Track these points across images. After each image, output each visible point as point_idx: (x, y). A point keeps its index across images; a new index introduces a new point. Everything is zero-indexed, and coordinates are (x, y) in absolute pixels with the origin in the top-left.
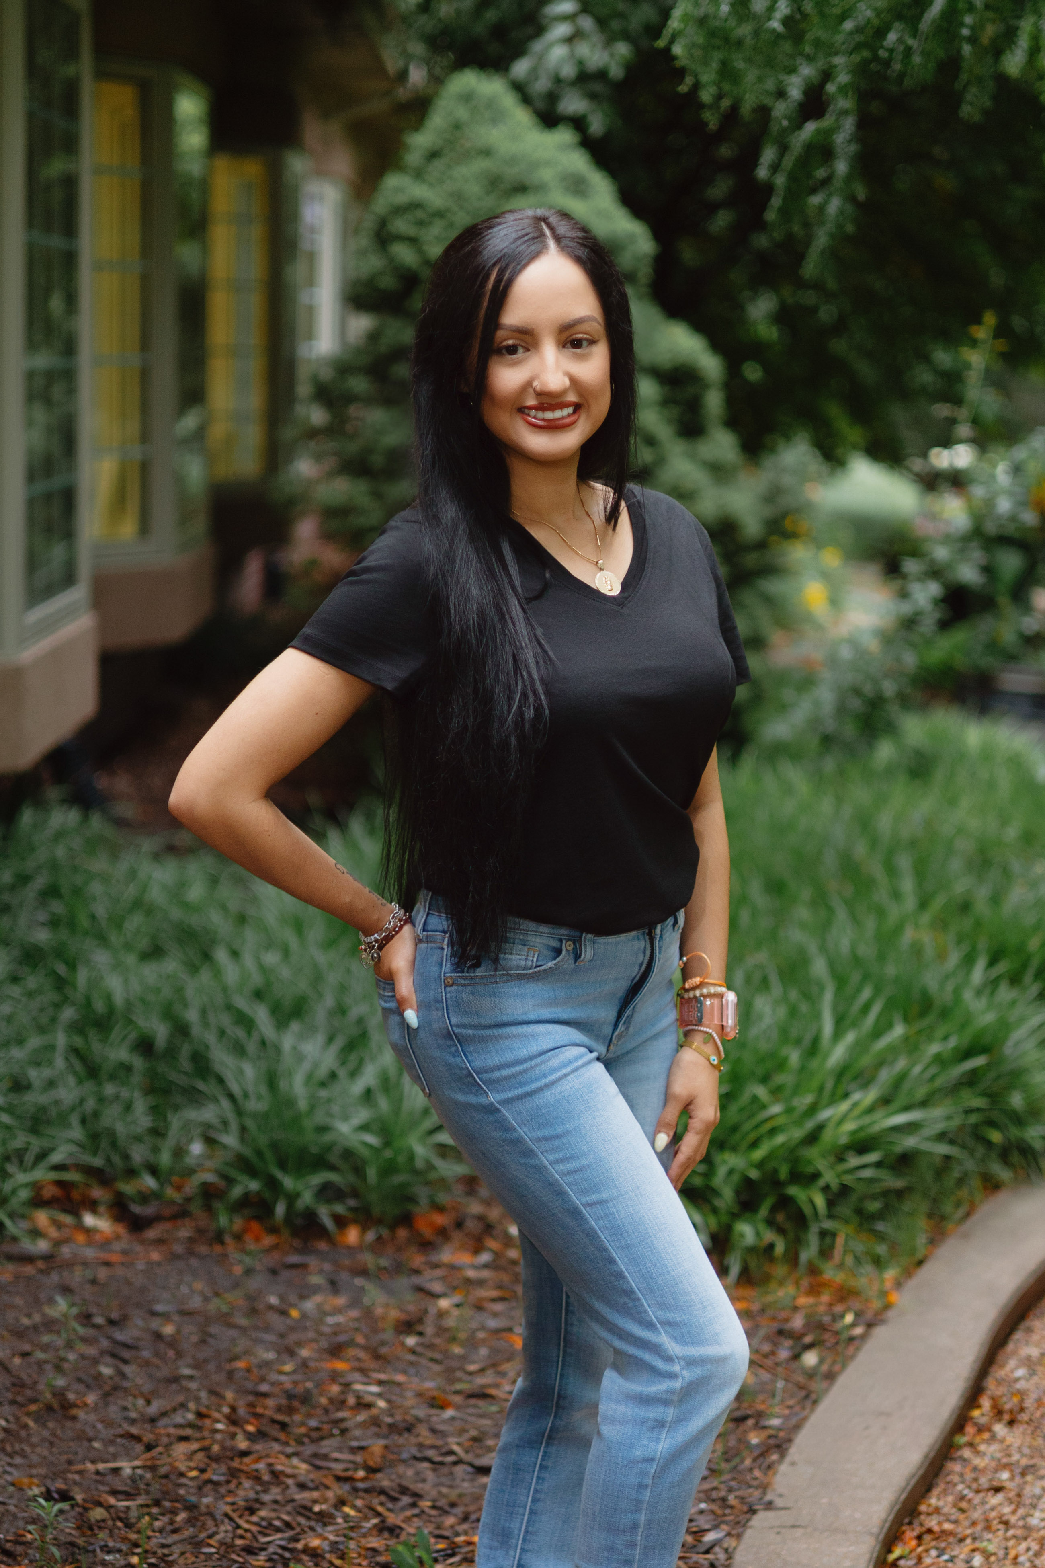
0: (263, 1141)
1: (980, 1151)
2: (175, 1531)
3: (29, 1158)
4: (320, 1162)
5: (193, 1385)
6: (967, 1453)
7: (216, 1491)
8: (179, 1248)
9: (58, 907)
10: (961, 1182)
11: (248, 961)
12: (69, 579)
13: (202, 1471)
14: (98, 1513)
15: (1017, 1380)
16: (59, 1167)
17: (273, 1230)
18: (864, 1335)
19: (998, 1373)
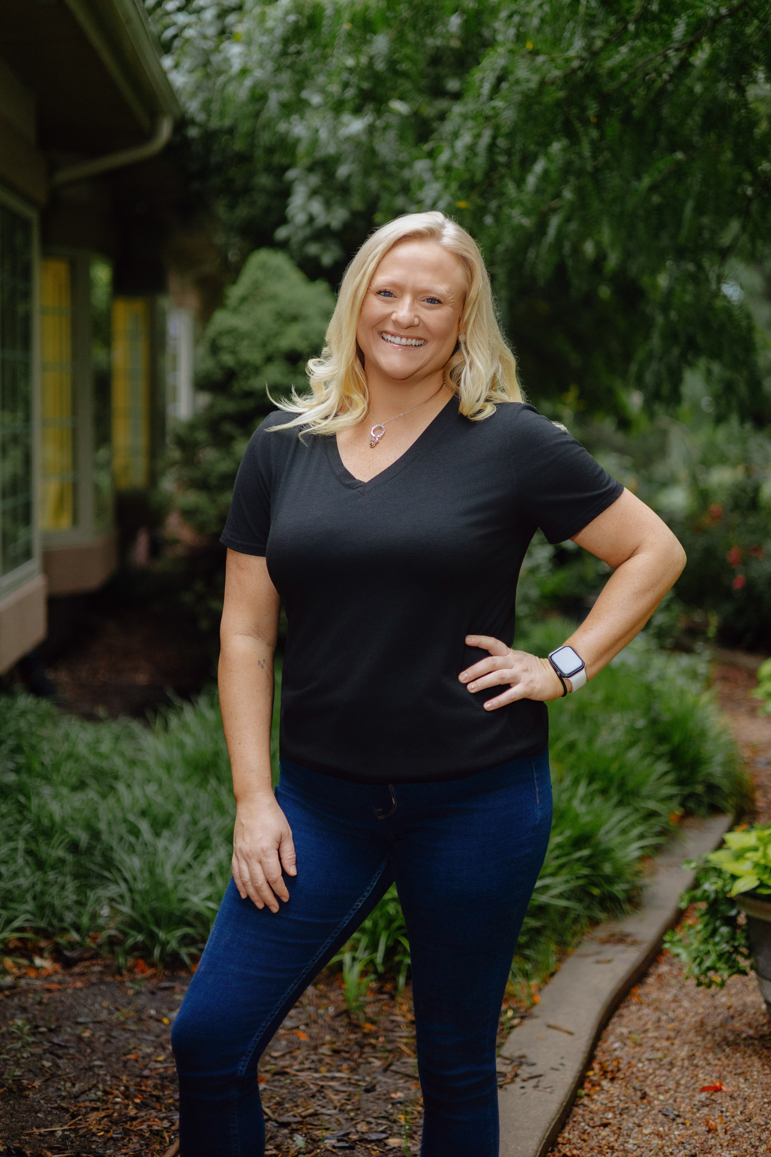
0: (145, 908)
1: (587, 901)
4: (182, 921)
5: (102, 1072)
6: (586, 1101)
7: (116, 1145)
8: (94, 979)
9: (21, 759)
10: (575, 921)
11: (137, 791)
12: (27, 556)
13: (107, 1131)
15: (615, 1050)
16: (19, 930)
17: (152, 965)
18: (520, 1024)
19: (603, 1046)
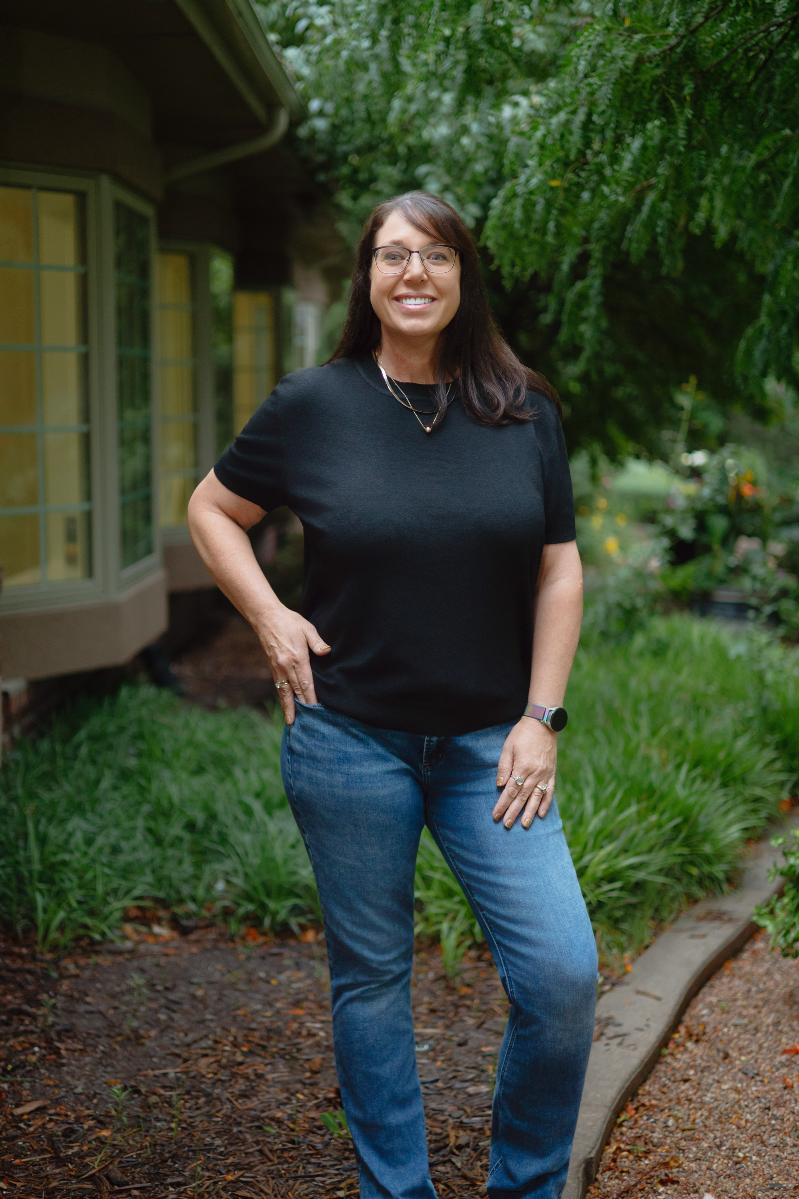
0: (256, 881)
1: (685, 880)
2: (198, 1109)
3: (121, 893)
4: (291, 892)
5: (213, 1025)
6: (669, 1059)
7: (223, 1085)
8: (208, 945)
9: (141, 745)
10: (673, 899)
11: (253, 776)
12: (149, 551)
13: (215, 1074)
14: (153, 1099)
15: (703, 1016)
16: (137, 898)
17: (264, 934)
18: (610, 990)
19: (692, 1012)
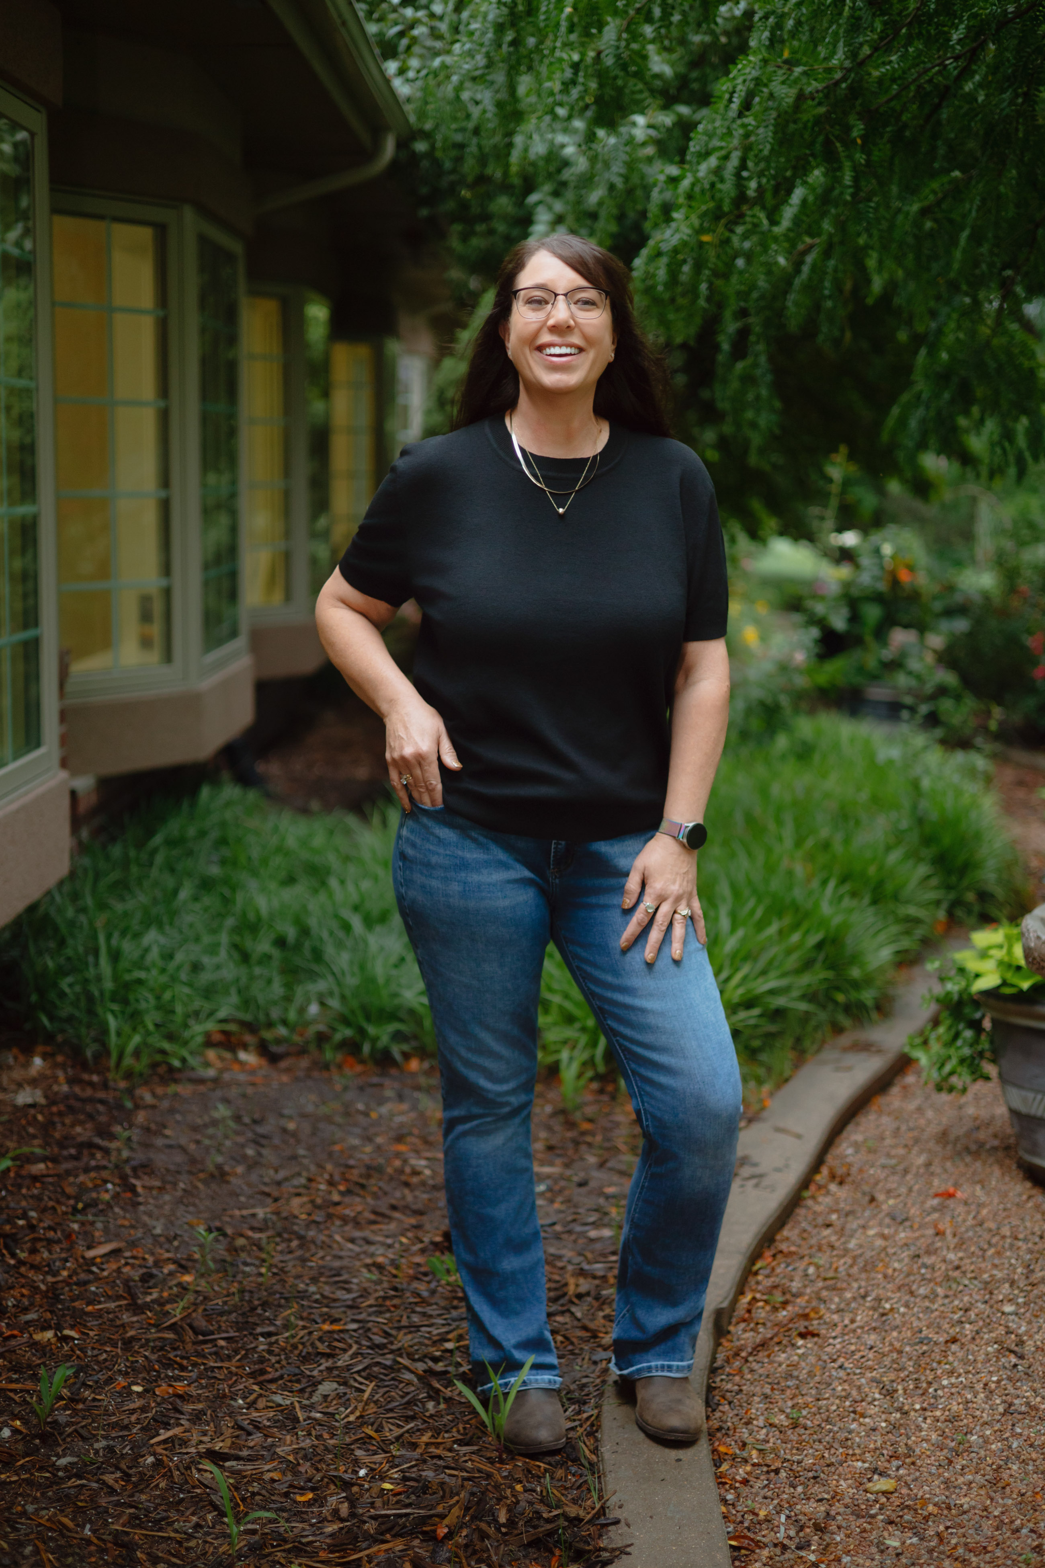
1: (830, 1006)
2: (290, 1252)
3: (202, 1015)
4: (392, 1015)
5: (306, 1161)
6: (810, 1203)
7: (317, 1227)
9: (225, 852)
10: (816, 1028)
11: (351, 888)
12: (234, 633)
13: (309, 1214)
14: (241, 1242)
15: (847, 1156)
16: (222, 1021)
17: (362, 1062)
18: (746, 1127)
19: (835, 1152)
